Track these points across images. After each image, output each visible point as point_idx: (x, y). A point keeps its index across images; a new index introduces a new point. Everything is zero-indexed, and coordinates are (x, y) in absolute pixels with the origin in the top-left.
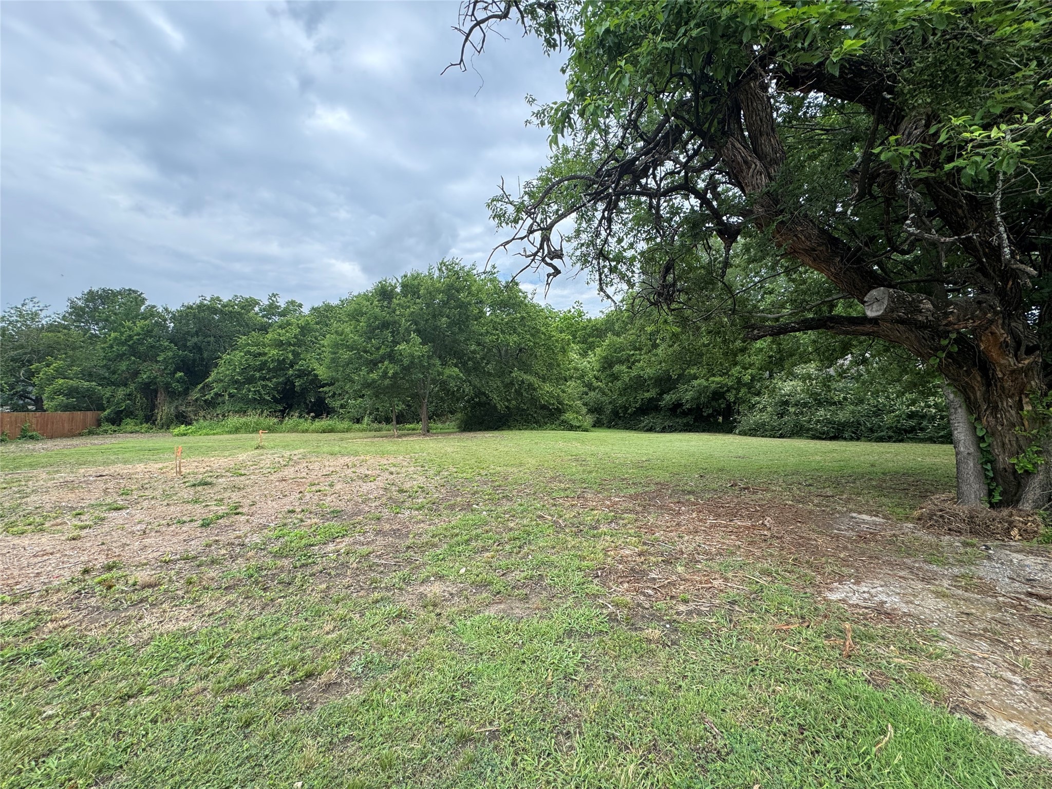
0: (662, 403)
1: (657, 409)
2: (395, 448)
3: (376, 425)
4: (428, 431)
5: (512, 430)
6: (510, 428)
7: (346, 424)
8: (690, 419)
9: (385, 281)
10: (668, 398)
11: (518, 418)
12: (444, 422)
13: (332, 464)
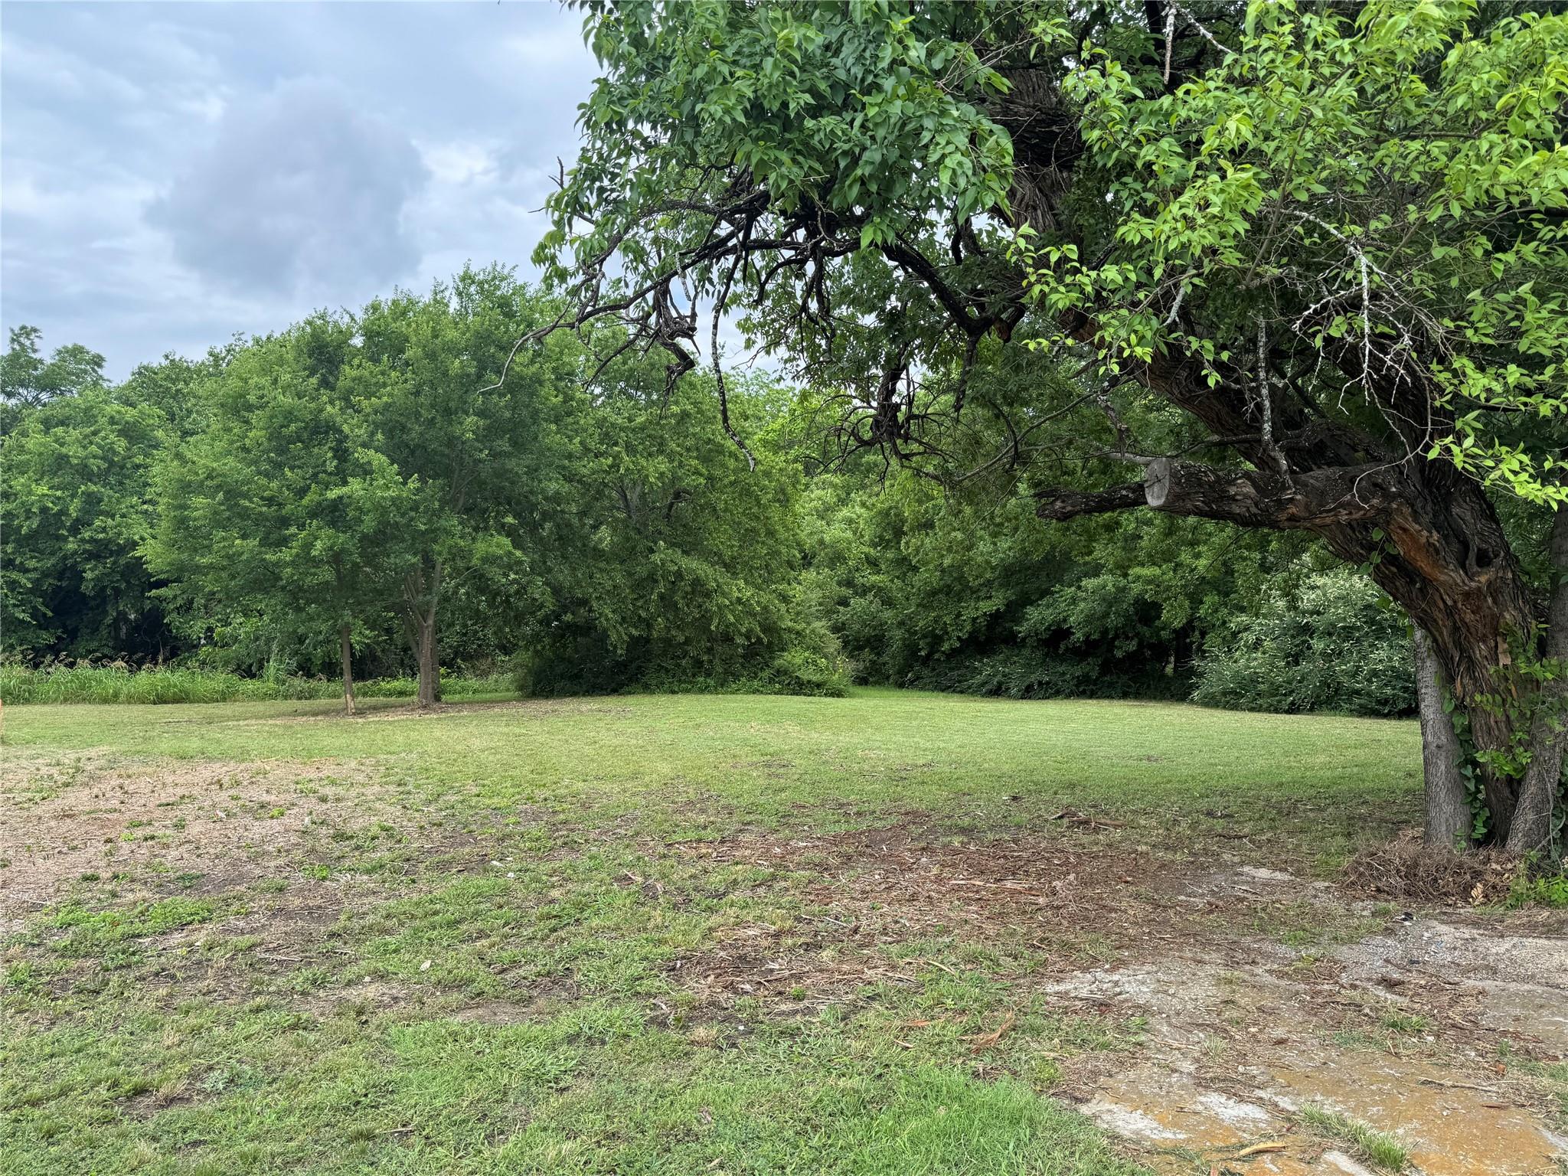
0: (1022, 629)
1: (1012, 640)
2: (343, 741)
3: (299, 683)
4: (437, 699)
5: (652, 693)
6: (647, 689)
7: (219, 680)
8: (1090, 667)
9: (322, 317)
10: (1037, 617)
11: (668, 664)
12: (484, 674)
13: (179, 780)
